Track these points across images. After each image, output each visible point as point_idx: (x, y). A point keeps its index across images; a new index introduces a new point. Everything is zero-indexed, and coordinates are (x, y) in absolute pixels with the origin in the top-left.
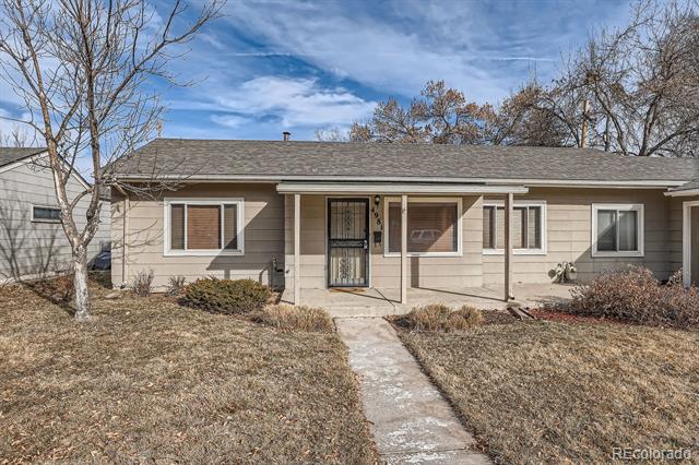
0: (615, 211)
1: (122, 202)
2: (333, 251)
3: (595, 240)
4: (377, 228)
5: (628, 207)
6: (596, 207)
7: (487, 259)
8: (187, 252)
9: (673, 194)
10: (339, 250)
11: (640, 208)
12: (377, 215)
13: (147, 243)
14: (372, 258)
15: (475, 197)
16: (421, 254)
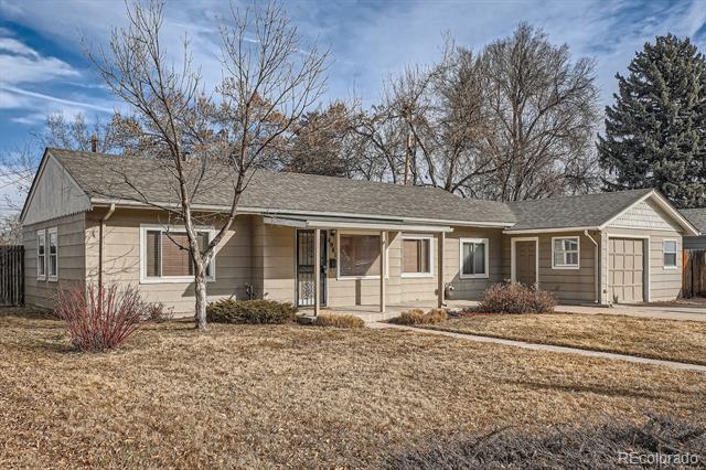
0: (472, 244)
1: (98, 228)
2: (300, 275)
3: (461, 265)
4: (333, 257)
5: (480, 241)
6: (463, 240)
7: (406, 282)
8: (164, 279)
9: (508, 232)
10: (305, 275)
11: (486, 241)
12: (332, 245)
13: (124, 270)
14: (329, 281)
15: (396, 232)
16: (363, 278)
